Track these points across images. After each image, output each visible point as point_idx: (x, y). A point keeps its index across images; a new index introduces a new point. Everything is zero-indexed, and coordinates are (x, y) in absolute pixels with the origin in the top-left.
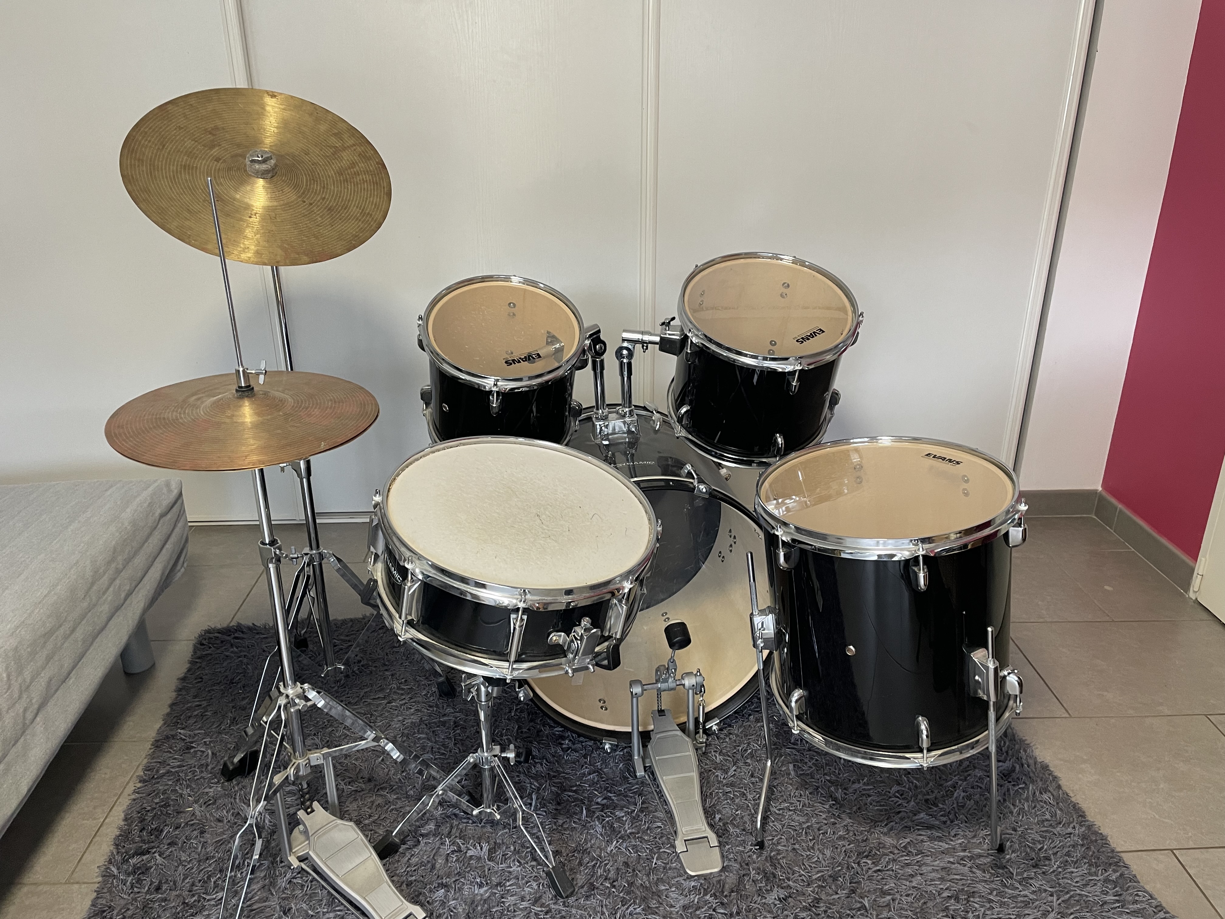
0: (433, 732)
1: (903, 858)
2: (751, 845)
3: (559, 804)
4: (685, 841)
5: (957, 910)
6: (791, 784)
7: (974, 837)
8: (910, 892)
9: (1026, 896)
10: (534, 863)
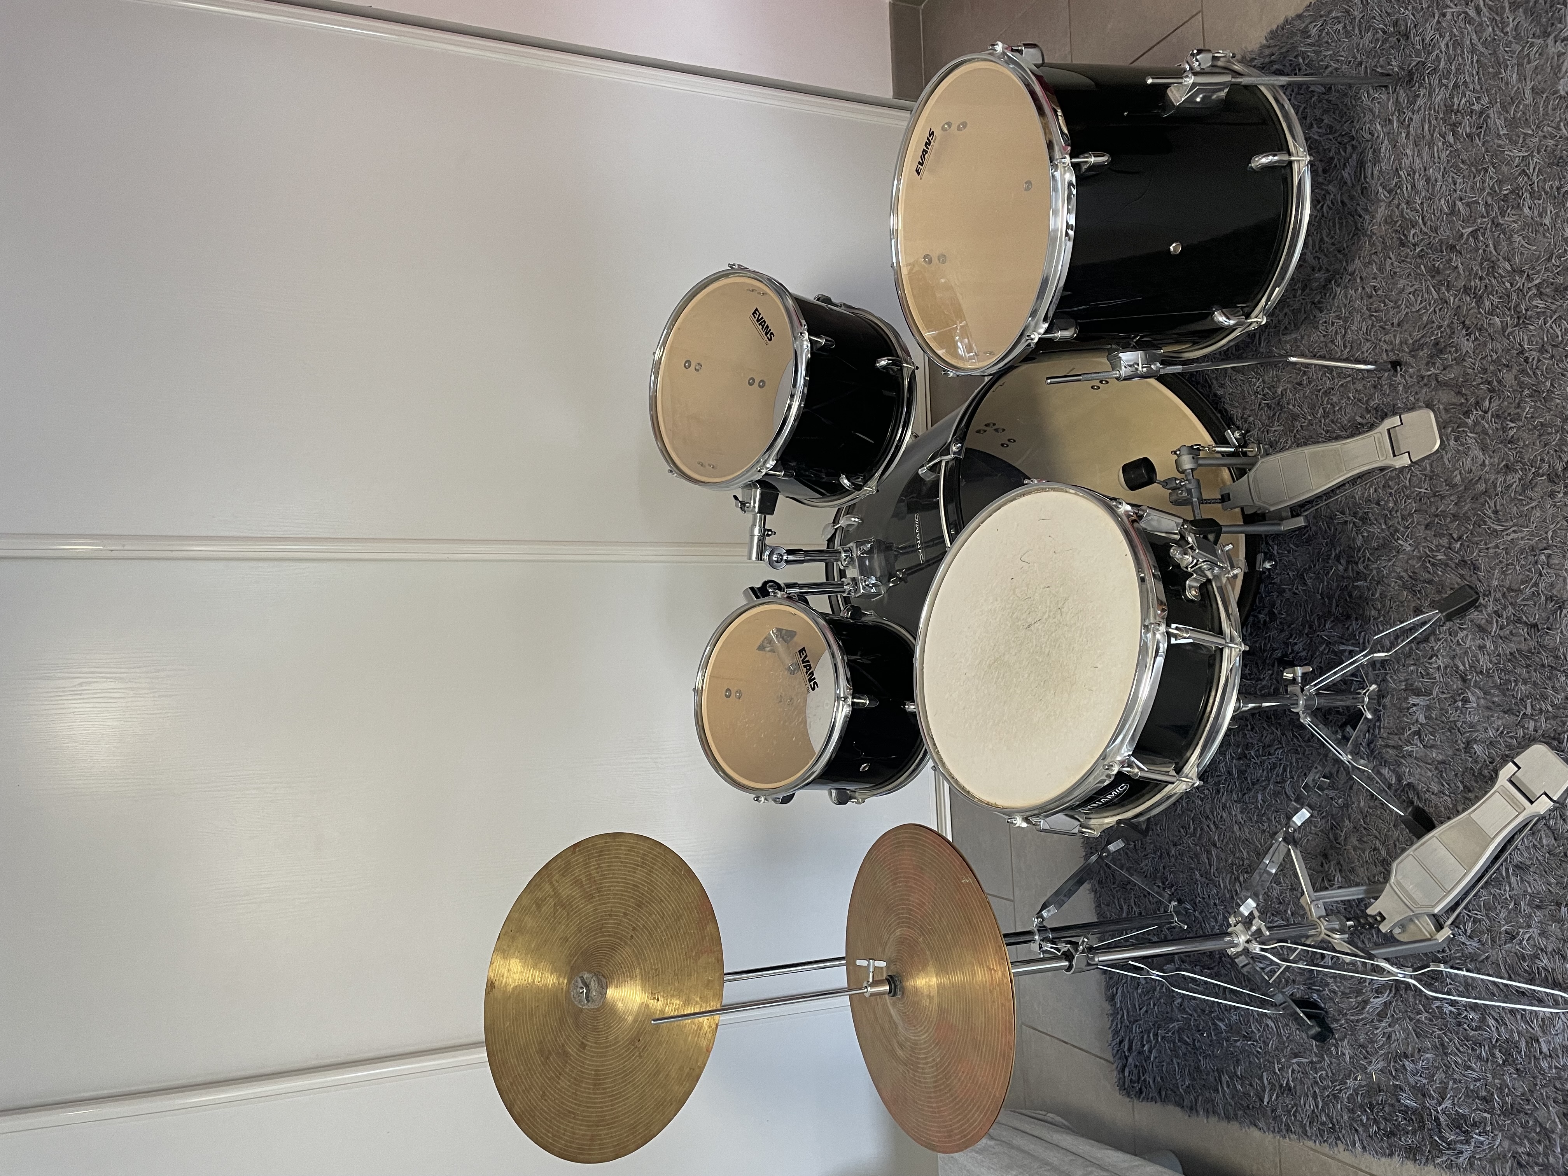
0: (1253, 784)
1: (1405, 192)
2: (1396, 376)
3: (1349, 617)
4: (1394, 455)
5: (1470, 123)
6: (1309, 336)
7: (1371, 110)
8: (1450, 180)
9: (1447, 45)
10: (1432, 638)
